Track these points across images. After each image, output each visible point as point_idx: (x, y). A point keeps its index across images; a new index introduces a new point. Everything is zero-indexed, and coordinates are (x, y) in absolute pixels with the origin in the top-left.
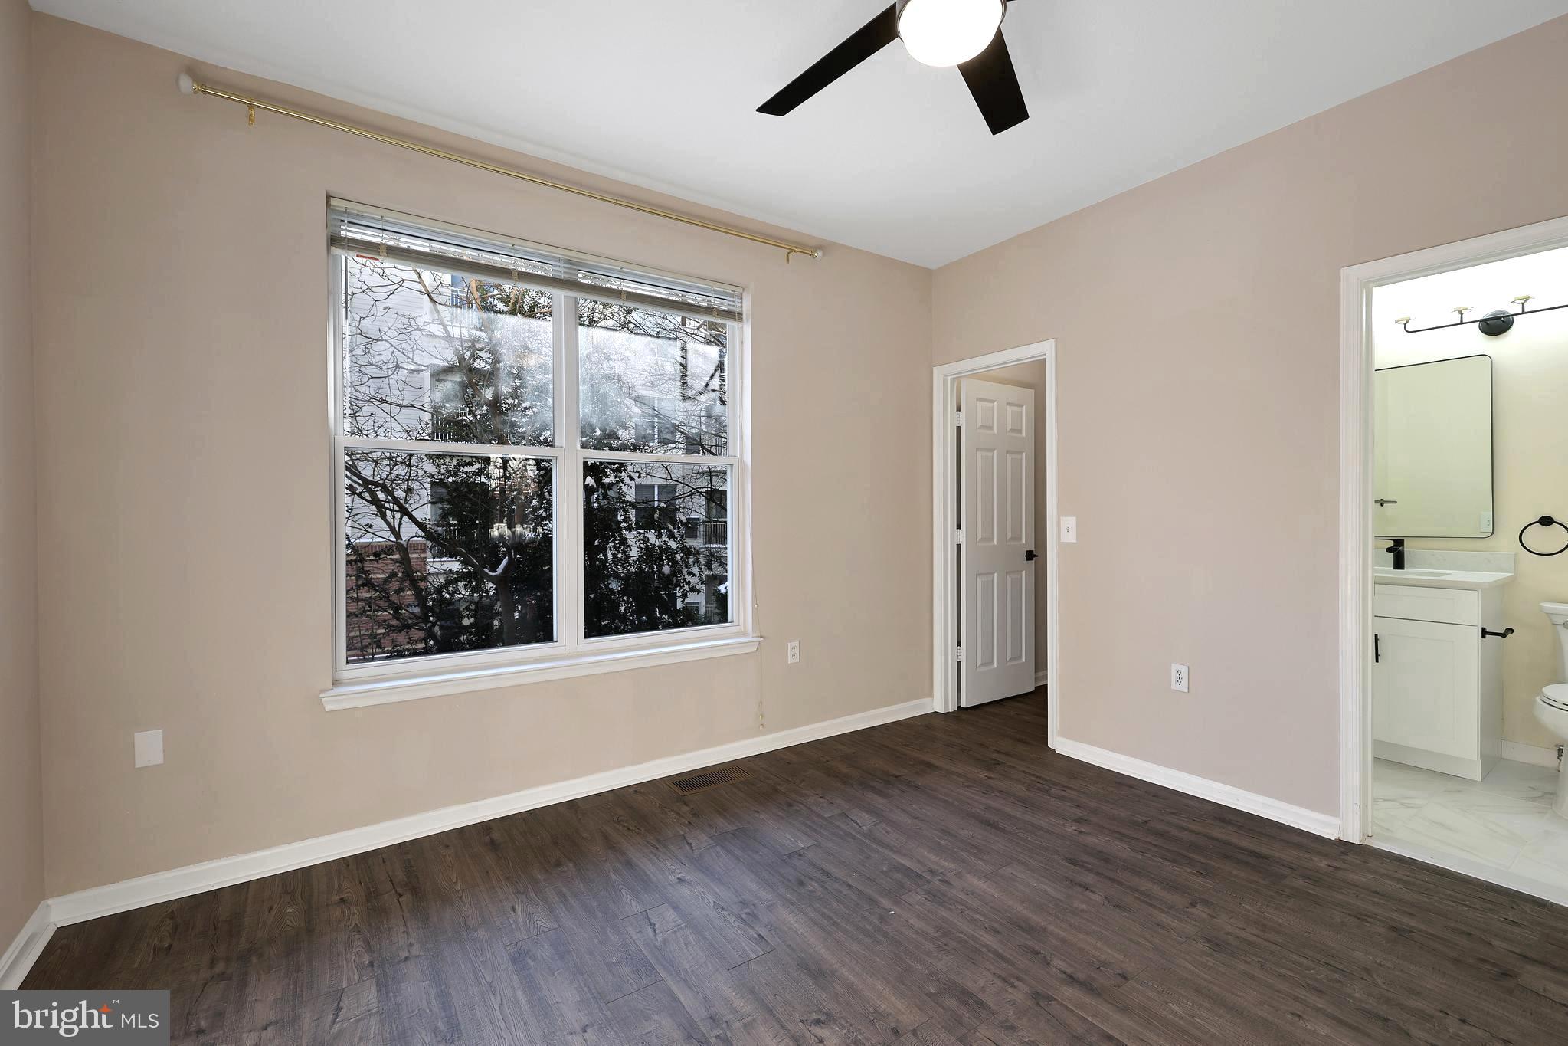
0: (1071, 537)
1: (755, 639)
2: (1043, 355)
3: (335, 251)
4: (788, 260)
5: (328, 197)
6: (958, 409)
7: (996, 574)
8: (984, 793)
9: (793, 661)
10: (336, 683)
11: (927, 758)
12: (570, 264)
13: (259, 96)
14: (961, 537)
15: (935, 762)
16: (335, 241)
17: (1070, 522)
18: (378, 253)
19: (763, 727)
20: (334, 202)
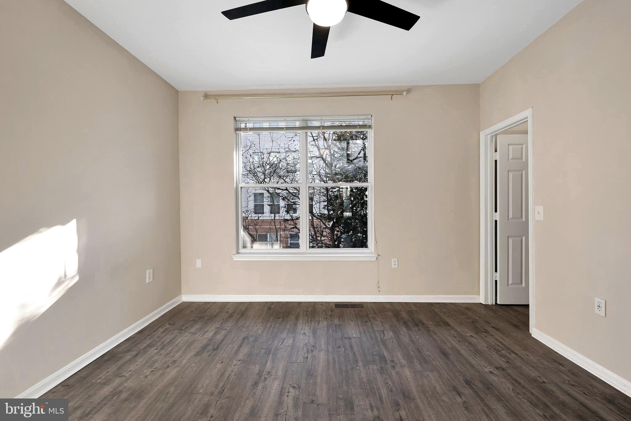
0: (541, 218)
1: (376, 256)
2: (525, 119)
3: (238, 132)
4: (392, 99)
5: (235, 118)
6: (496, 151)
7: (524, 237)
8: (459, 341)
9: (395, 267)
10: (238, 253)
11: (448, 320)
12: (304, 121)
13: (219, 96)
14: (497, 216)
15: (451, 323)
16: (237, 129)
17: (540, 209)
18: (247, 130)
19: (379, 292)
20: (237, 119)
